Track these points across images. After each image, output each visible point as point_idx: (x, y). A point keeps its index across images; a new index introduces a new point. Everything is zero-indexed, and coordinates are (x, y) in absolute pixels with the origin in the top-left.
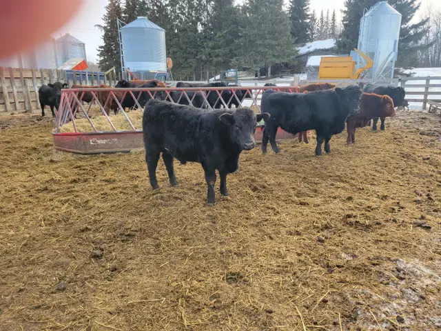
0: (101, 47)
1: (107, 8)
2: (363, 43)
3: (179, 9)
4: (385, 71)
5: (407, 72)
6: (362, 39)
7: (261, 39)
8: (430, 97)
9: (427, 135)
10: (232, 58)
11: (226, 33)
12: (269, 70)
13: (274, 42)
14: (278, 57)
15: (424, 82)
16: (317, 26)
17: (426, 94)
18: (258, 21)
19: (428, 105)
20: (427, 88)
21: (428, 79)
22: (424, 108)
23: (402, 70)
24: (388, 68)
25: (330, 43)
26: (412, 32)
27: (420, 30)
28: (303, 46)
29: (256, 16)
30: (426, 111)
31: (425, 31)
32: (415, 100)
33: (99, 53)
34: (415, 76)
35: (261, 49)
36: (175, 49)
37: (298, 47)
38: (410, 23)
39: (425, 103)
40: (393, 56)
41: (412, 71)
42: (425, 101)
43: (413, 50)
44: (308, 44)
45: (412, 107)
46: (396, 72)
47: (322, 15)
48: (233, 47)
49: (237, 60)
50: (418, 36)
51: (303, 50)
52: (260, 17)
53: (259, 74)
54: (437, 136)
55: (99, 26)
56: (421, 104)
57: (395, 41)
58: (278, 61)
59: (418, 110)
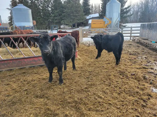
0: (9, 17)
1: (11, 1)
2: (108, 14)
3: (40, 2)
4: (116, 25)
5: (124, 25)
6: (107, 13)
7: (72, 13)
8: (132, 35)
9: (133, 55)
10: (61, 20)
11: (59, 11)
12: (76, 25)
13: (77, 15)
14: (79, 20)
15: (130, 29)
16: (94, 9)
17: (131, 33)
18: (70, 7)
19: (132, 38)
20: (131, 31)
21: (131, 28)
22: (131, 39)
23: (122, 24)
24: (117, 24)
25: (97, 15)
26: (125, 10)
27: (128, 10)
28: (88, 16)
29: (69, 5)
30: (131, 41)
31: (129, 10)
32: (127, 36)
33: (9, 19)
34: (127, 26)
35: (73, 17)
36: (39, 17)
37: (86, 16)
38: (124, 7)
39: (131, 37)
40: (119, 19)
41: (126, 25)
42: (131, 36)
43: (125, 17)
44: (90, 15)
45: (126, 39)
46: (120, 25)
47: (95, 5)
48: (62, 16)
49: (64, 21)
50: (127, 12)
51: (88, 17)
52: (71, 5)
53: (72, 26)
54: (137, 55)
55: (8, 9)
56: (129, 38)
57: (119, 13)
58: (79, 22)
59: (128, 40)
